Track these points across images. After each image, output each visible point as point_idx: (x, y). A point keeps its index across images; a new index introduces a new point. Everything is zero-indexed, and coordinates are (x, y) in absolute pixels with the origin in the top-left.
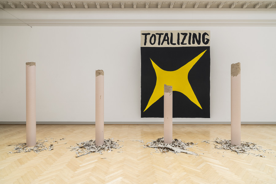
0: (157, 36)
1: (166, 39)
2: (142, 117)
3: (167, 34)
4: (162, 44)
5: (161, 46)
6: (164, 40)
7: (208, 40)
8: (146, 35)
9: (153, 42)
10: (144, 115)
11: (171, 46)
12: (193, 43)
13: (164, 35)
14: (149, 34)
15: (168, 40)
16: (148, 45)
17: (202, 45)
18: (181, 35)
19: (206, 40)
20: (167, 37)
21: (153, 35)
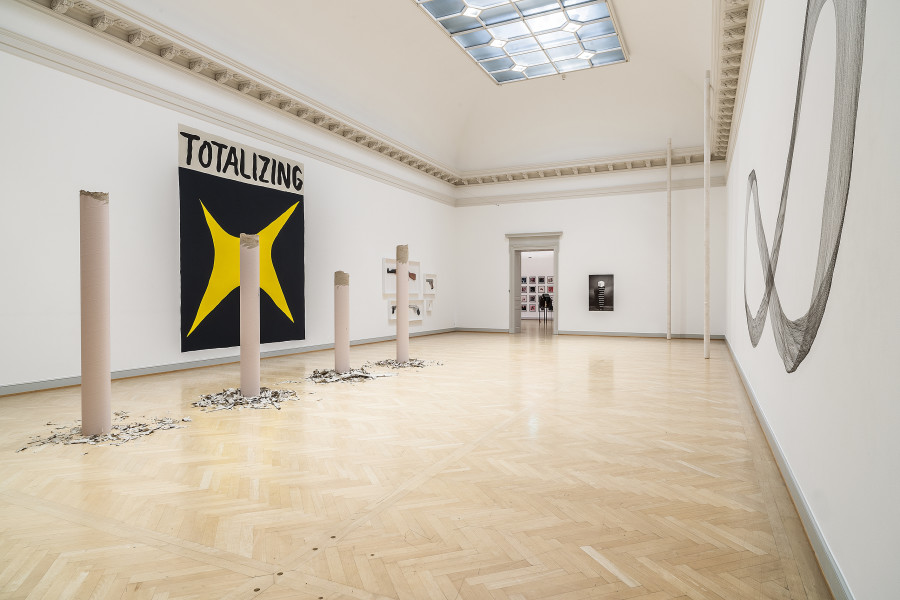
0: (215, 149)
1: (233, 161)
2: (184, 349)
3: (233, 150)
4: (224, 171)
5: (221, 175)
6: (228, 162)
7: (301, 183)
8: (191, 138)
9: (205, 160)
10: (189, 344)
11: (240, 179)
12: (280, 183)
13: (229, 148)
14: (198, 138)
15: (235, 164)
16: (196, 166)
17: (292, 190)
18: (259, 160)
19: (298, 182)
20: (235, 157)
21: (206, 143)
